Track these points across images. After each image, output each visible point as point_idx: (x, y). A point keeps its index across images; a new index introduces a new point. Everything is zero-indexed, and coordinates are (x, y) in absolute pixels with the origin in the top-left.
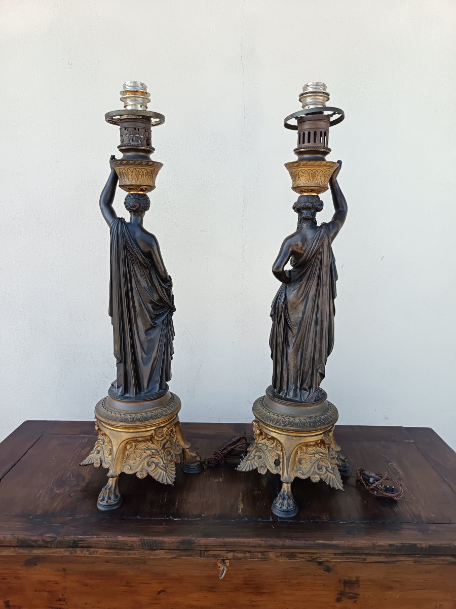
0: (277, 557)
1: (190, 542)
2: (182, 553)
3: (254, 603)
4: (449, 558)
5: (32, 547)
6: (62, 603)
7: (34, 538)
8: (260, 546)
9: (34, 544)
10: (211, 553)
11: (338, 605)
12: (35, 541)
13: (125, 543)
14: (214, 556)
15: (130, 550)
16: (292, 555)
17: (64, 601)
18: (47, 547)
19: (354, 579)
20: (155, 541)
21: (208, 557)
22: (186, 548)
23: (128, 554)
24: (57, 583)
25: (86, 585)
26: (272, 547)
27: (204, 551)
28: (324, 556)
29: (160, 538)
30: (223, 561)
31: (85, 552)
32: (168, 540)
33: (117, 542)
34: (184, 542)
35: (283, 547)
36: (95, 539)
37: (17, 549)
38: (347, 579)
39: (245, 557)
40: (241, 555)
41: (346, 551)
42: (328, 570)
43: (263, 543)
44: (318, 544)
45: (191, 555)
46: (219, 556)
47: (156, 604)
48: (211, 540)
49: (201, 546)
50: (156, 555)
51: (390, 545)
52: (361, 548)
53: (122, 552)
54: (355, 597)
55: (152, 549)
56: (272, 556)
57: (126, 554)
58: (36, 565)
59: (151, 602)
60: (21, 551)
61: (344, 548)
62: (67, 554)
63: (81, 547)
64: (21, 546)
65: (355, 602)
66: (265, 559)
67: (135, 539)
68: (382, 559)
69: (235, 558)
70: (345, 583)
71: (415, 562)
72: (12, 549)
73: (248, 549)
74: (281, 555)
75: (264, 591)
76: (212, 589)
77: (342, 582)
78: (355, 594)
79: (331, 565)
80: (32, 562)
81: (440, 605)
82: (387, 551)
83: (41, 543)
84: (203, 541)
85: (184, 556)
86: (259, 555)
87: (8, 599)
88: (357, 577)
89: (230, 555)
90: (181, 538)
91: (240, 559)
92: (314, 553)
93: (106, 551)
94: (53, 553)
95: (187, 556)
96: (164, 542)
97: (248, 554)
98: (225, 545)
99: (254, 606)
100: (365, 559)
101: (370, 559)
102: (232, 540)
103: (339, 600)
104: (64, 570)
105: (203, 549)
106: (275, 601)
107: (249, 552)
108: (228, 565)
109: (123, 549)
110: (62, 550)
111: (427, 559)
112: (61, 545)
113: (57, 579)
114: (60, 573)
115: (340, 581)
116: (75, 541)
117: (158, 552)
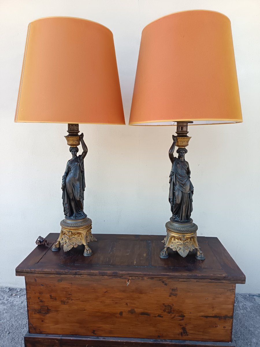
0: (147, 279)
1: (116, 273)
2: (113, 277)
3: (139, 297)
4: (209, 280)
5: (61, 274)
6: (70, 296)
7: (62, 271)
8: (141, 275)
9: (62, 273)
10: (124, 277)
11: (170, 298)
12: (62, 272)
13: (94, 273)
14: (125, 278)
15: (95, 275)
16: (152, 278)
17: (71, 295)
18: (66, 274)
19: (175, 288)
20: (104, 272)
21: (123, 278)
22: (115, 275)
23: (95, 277)
24: (69, 288)
25: (79, 289)
26: (145, 275)
27: (121, 276)
28: (164, 279)
29: (106, 271)
30: (128, 280)
31: (80, 276)
32: (108, 272)
33: (91, 272)
34: (114, 273)
35: (149, 275)
36: (83, 271)
37: (55, 275)
38: (173, 288)
39: (136, 279)
40: (134, 278)
41: (172, 277)
42: (166, 284)
43: (142, 273)
44: (162, 274)
45: (116, 278)
46: (127, 278)
47: (104, 296)
48: (124, 272)
49: (120, 274)
50: (104, 277)
51: (187, 275)
52: (177, 276)
53: (92, 276)
54: (176, 295)
55: (103, 275)
56: (145, 278)
57: (93, 277)
58: (61, 281)
59: (102, 296)
60: (57, 275)
61: (171, 276)
62: (73, 277)
63: (78, 274)
64: (57, 274)
65: (176, 297)
66: (143, 280)
67: (97, 272)
68: (185, 280)
69: (132, 279)
70: (172, 289)
71: (197, 281)
72: (54, 275)
73: (137, 276)
74: (149, 278)
75: (143, 292)
76: (124, 291)
77: (171, 289)
78: (176, 294)
79: (167, 282)
80: (60, 280)
81: (208, 299)
82: (186, 277)
83: (64, 273)
84: (121, 272)
85: (114, 278)
86: (141, 278)
87: (51, 294)
88: (177, 287)
89: (130, 278)
90: (113, 272)
91: (134, 279)
92: (160, 278)
93: (86, 276)
94: (68, 276)
95: (115, 278)
96: (107, 273)
97: (137, 278)
98: (128, 274)
99: (139, 298)
100: (179, 280)
101: (181, 280)
102: (131, 272)
103: (170, 296)
104: (71, 283)
105: (121, 275)
106: (147, 296)
107: (137, 277)
108: (130, 282)
109: (93, 275)
110: (71, 275)
111: (201, 280)
112: (71, 274)
113: (69, 286)
114: (70, 284)
115: (170, 289)
116: (76, 272)
117: (105, 276)
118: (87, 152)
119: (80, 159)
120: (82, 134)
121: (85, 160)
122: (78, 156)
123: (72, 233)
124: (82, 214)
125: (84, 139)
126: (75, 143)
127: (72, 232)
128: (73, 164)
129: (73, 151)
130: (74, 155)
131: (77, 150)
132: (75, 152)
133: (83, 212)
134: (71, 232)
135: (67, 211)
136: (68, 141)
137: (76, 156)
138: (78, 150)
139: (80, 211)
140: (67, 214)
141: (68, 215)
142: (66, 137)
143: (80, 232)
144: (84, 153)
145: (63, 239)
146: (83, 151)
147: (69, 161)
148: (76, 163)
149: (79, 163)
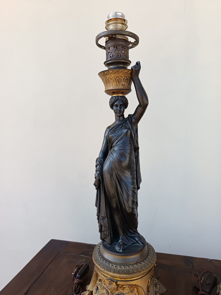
118: (147, 105)
119: (131, 123)
120: (138, 64)
121: (141, 125)
122: (126, 116)
123: (118, 285)
124: (136, 239)
125: (140, 76)
126: (121, 87)
127: (118, 283)
128: (118, 133)
129: (117, 106)
130: (120, 114)
131: (125, 104)
132: (120, 107)
133: (138, 234)
134: (116, 283)
135: (105, 233)
136: (106, 82)
137: (123, 116)
138: (128, 104)
139: (132, 231)
140: (105, 238)
141: (108, 240)
142: (102, 74)
143: (134, 283)
144: (140, 109)
145: (98, 287)
146: (138, 104)
147: (109, 127)
148: (125, 131)
149: (129, 132)
